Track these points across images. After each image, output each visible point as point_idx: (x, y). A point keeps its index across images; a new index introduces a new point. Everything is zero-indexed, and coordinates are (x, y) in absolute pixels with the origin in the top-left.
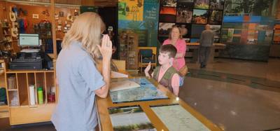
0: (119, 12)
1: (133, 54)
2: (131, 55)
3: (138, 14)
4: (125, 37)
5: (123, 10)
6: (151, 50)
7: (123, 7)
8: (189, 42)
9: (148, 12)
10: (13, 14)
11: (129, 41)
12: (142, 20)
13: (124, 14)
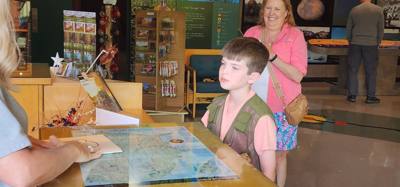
1: (173, 67)
2: (165, 72)
4: (148, 20)
8: (329, 36)
11: (160, 32)
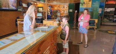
0: (80, 4)
3: (89, 5)
5: (82, 3)
6: (95, 21)
7: (82, 2)
9: (94, 3)
10: (49, 8)
12: (90, 7)
13: (82, 5)
